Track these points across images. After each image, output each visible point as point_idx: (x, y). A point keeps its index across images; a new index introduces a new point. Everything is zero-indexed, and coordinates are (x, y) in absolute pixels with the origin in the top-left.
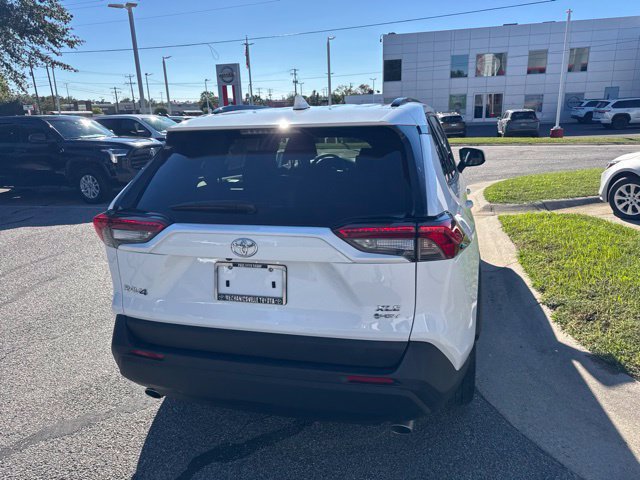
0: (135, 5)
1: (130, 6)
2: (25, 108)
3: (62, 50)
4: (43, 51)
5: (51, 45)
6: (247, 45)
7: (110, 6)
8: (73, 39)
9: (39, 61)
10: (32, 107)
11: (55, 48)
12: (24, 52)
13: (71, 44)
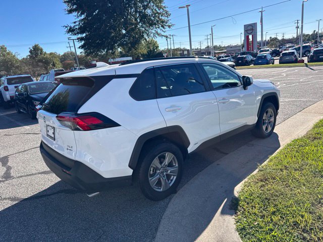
0: (189, 5)
1: (188, 6)
2: (164, 55)
3: (166, 30)
4: (159, 31)
5: (162, 28)
6: (262, 12)
7: (179, 8)
8: (170, 24)
9: (157, 36)
10: (166, 54)
11: (163, 29)
12: (152, 33)
13: (169, 27)
